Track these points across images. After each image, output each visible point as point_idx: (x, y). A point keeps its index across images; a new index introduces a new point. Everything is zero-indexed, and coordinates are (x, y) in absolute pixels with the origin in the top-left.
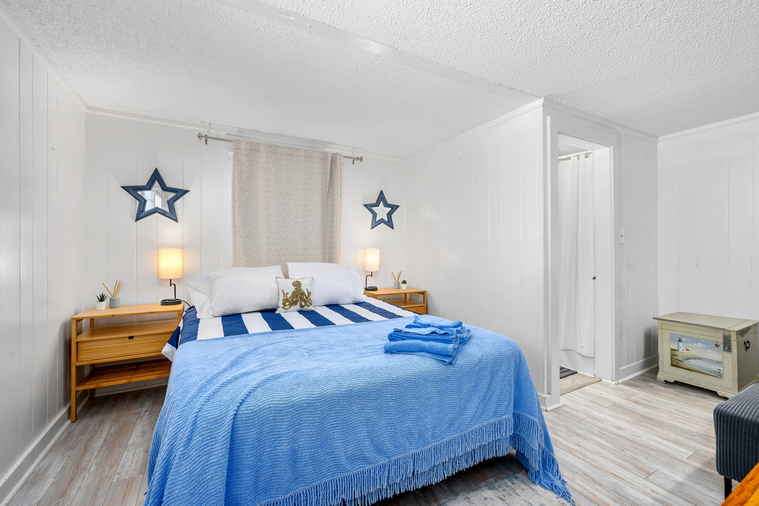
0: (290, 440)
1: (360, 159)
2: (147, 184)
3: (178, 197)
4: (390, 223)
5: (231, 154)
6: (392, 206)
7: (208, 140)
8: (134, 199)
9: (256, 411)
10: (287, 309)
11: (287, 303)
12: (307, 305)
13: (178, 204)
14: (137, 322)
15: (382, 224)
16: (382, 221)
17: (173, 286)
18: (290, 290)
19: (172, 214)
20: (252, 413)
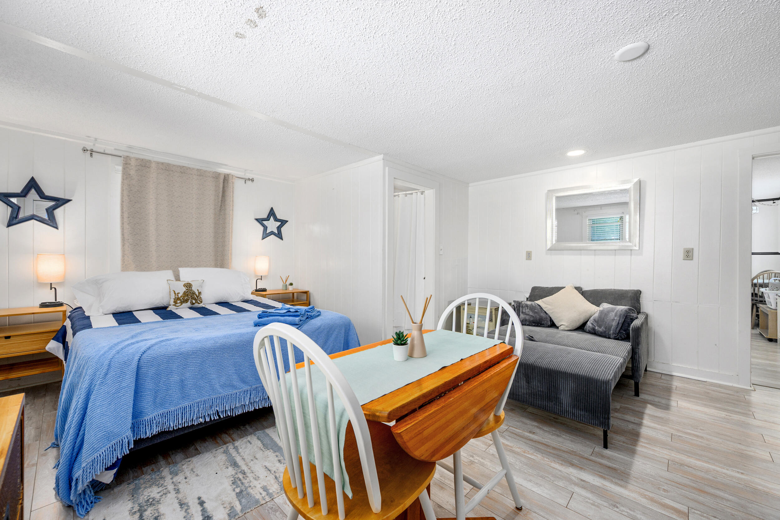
0: (179, 374)
1: (252, 180)
2: (22, 192)
3: (59, 205)
4: (279, 235)
5: (120, 168)
6: (282, 221)
7: (94, 153)
8: (6, 205)
9: (154, 357)
10: (178, 306)
11: (179, 302)
12: (198, 302)
13: (58, 213)
14: (9, 325)
15: (272, 236)
16: (272, 233)
17: (53, 289)
18: (181, 290)
19: (51, 221)
20: (152, 358)
